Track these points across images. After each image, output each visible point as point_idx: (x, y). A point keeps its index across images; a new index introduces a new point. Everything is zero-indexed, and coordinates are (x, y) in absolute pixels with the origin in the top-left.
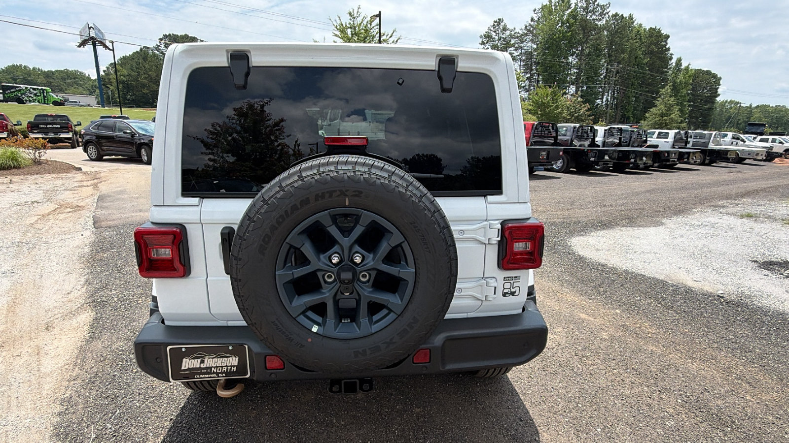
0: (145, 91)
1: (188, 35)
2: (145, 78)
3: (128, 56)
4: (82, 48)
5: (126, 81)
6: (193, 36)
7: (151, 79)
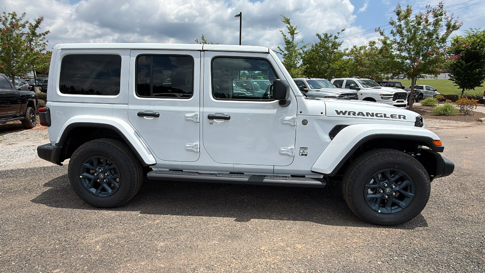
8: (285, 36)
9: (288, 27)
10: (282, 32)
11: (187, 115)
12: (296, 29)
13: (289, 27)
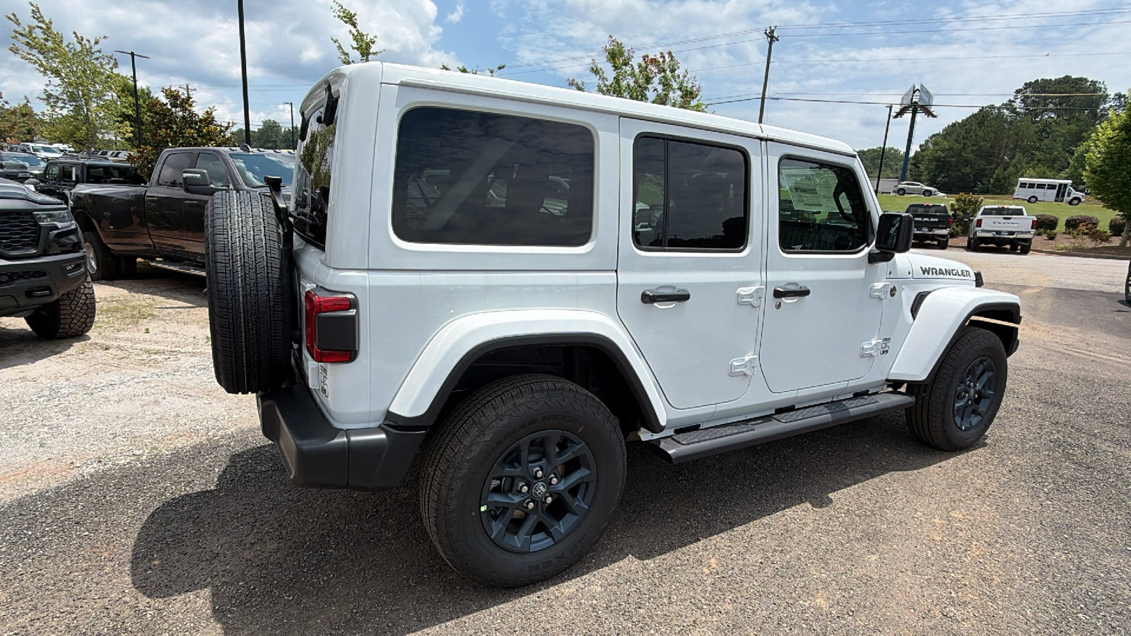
0: (968, 170)
1: (1070, 77)
2: (973, 151)
3: (960, 121)
4: (899, 119)
5: (943, 158)
6: (1079, 76)
7: (981, 152)
8: (347, 54)
9: (353, 35)
10: (337, 44)
11: (743, 291)
12: (373, 43)
13: (356, 34)
